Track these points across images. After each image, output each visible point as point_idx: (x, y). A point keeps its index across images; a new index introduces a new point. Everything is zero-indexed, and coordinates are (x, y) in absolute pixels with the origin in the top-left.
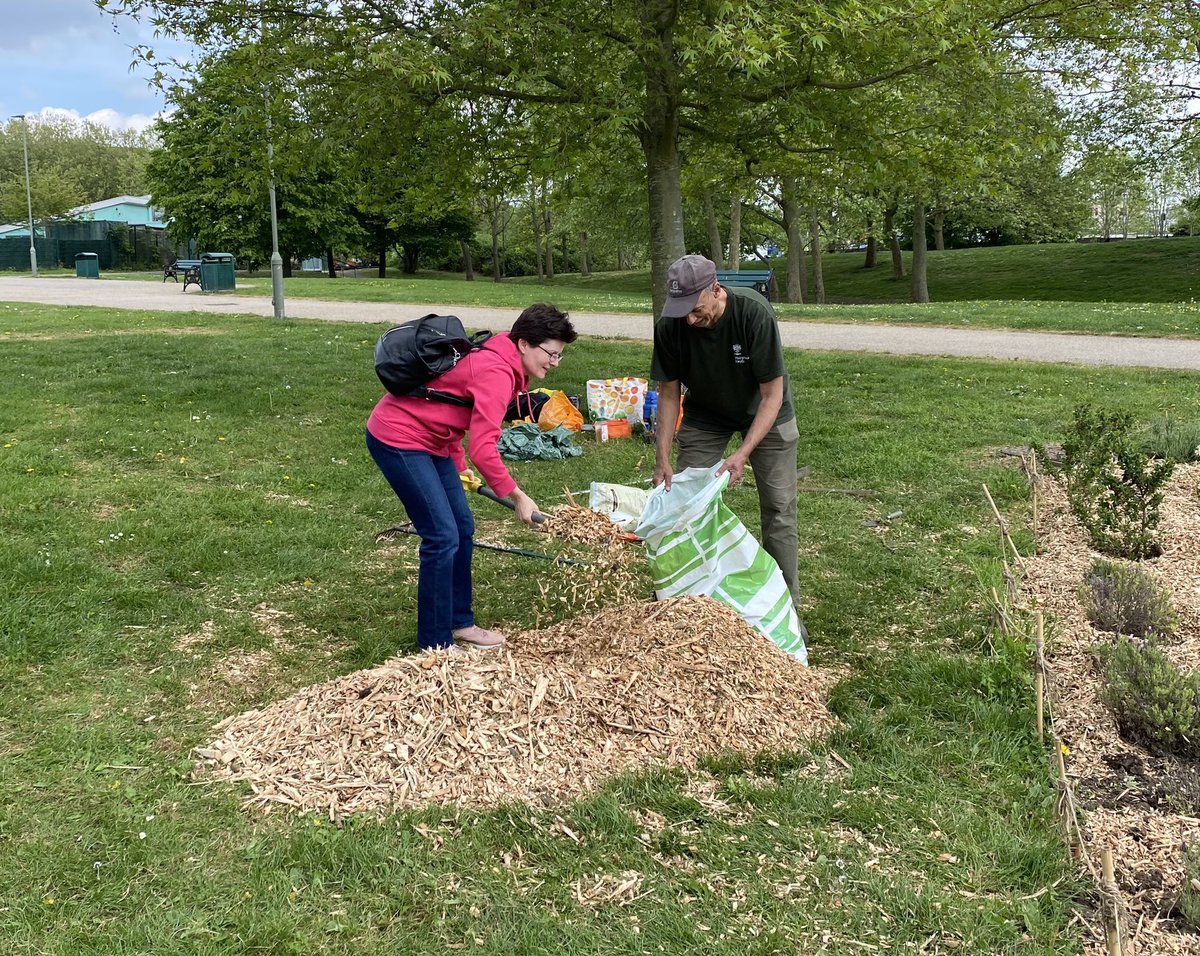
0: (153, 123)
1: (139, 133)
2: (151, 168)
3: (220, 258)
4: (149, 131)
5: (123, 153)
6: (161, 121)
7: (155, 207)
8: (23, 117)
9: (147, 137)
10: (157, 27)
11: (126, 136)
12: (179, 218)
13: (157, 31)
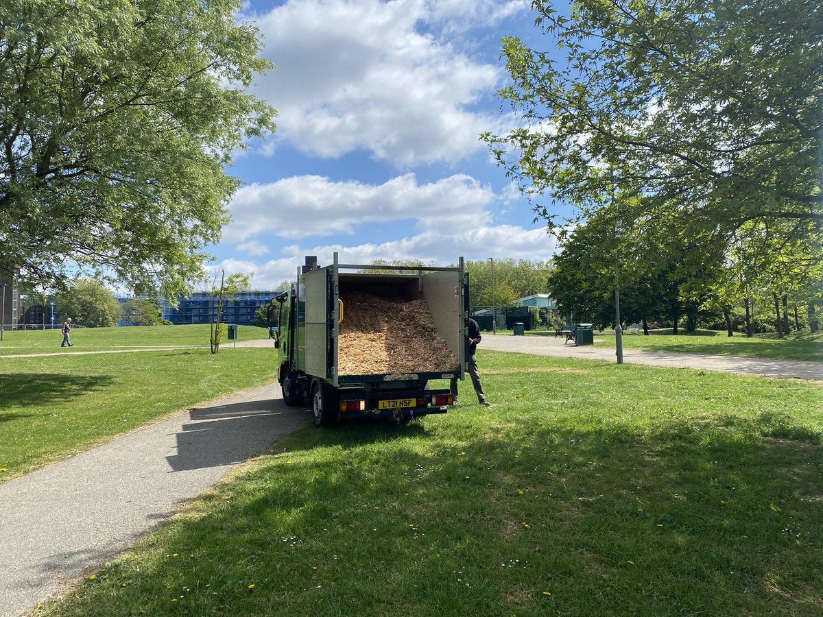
0: (552, 258)
1: (545, 263)
2: (551, 280)
3: (585, 326)
4: (550, 262)
5: (537, 273)
6: (556, 256)
7: (552, 299)
8: (492, 259)
9: (549, 265)
10: (553, 199)
11: (539, 265)
12: (564, 304)
13: (554, 201)
